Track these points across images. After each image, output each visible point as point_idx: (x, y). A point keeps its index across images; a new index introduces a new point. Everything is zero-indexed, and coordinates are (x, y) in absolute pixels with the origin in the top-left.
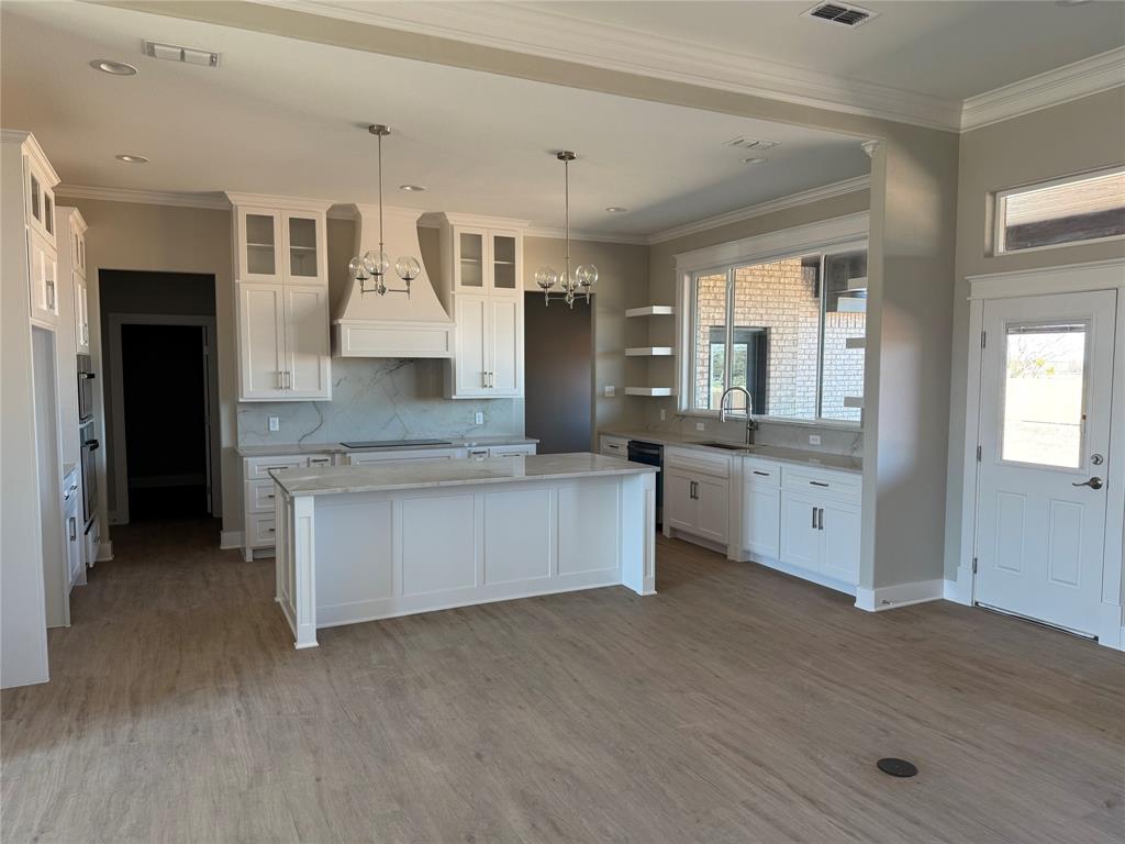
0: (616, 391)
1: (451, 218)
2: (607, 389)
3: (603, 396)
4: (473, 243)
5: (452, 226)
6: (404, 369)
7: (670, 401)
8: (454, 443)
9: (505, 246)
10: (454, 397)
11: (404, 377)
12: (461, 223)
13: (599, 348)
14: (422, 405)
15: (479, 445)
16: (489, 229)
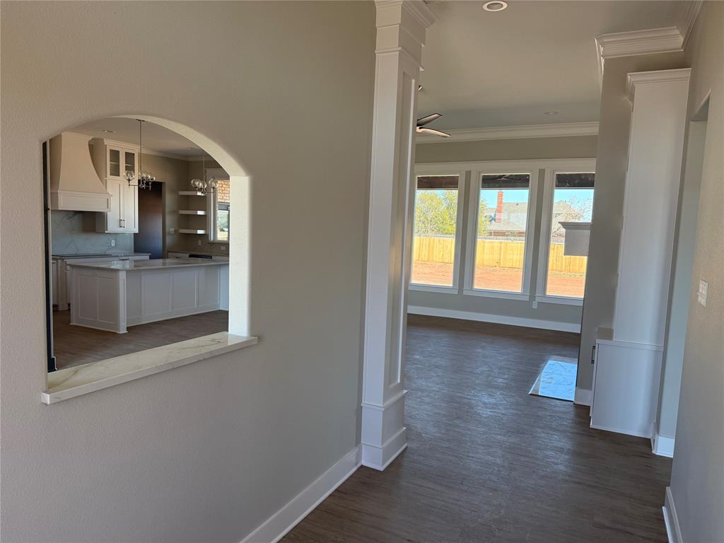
0: (175, 231)
1: (106, 142)
2: (171, 229)
3: (169, 233)
4: (115, 155)
5: (106, 146)
6: (76, 217)
7: (205, 236)
8: (113, 255)
9: (130, 157)
10: (106, 232)
11: (76, 221)
12: (111, 144)
13: (167, 210)
14: (84, 236)
15: (124, 256)
16: (123, 148)
